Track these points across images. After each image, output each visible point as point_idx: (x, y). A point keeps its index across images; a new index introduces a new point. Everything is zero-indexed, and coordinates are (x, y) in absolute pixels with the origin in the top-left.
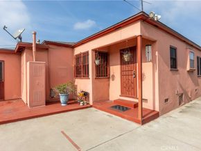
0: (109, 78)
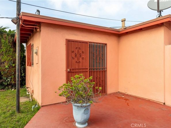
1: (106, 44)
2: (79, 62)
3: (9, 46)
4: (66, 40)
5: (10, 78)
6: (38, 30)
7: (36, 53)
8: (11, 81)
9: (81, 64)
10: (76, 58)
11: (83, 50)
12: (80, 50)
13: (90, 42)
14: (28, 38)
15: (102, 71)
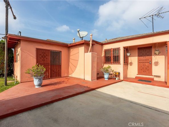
0: (128, 64)
1: (61, 51)
2: (44, 60)
3: (1, 50)
4: (36, 48)
5: (2, 70)
6: (19, 43)
7: (18, 55)
8: (2, 72)
9: (45, 61)
10: (42, 58)
11: (47, 54)
12: (45, 54)
13: (51, 50)
14: (15, 46)
15: (59, 65)
